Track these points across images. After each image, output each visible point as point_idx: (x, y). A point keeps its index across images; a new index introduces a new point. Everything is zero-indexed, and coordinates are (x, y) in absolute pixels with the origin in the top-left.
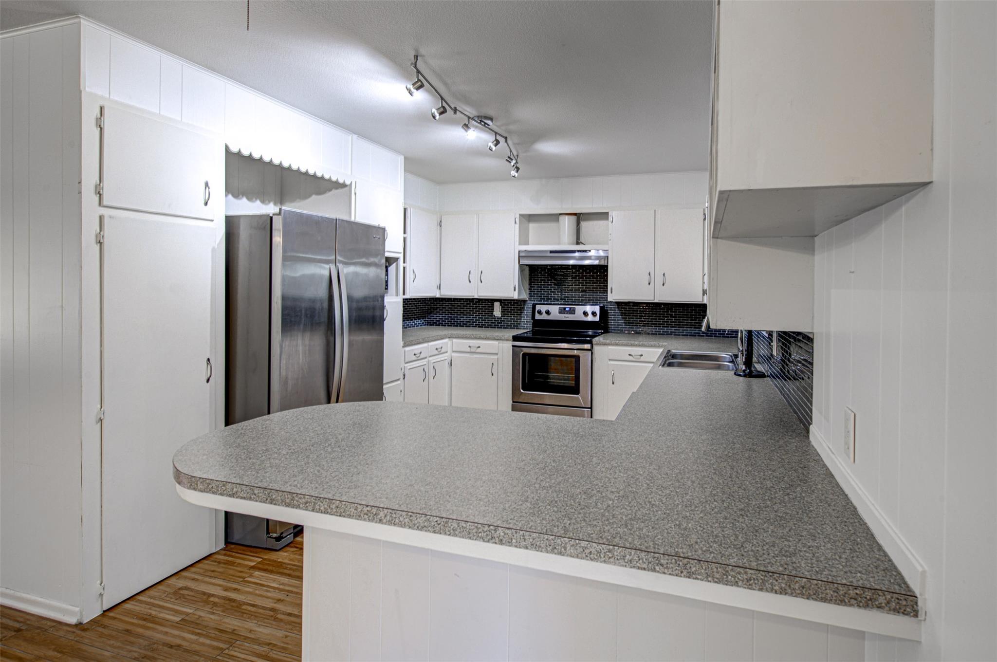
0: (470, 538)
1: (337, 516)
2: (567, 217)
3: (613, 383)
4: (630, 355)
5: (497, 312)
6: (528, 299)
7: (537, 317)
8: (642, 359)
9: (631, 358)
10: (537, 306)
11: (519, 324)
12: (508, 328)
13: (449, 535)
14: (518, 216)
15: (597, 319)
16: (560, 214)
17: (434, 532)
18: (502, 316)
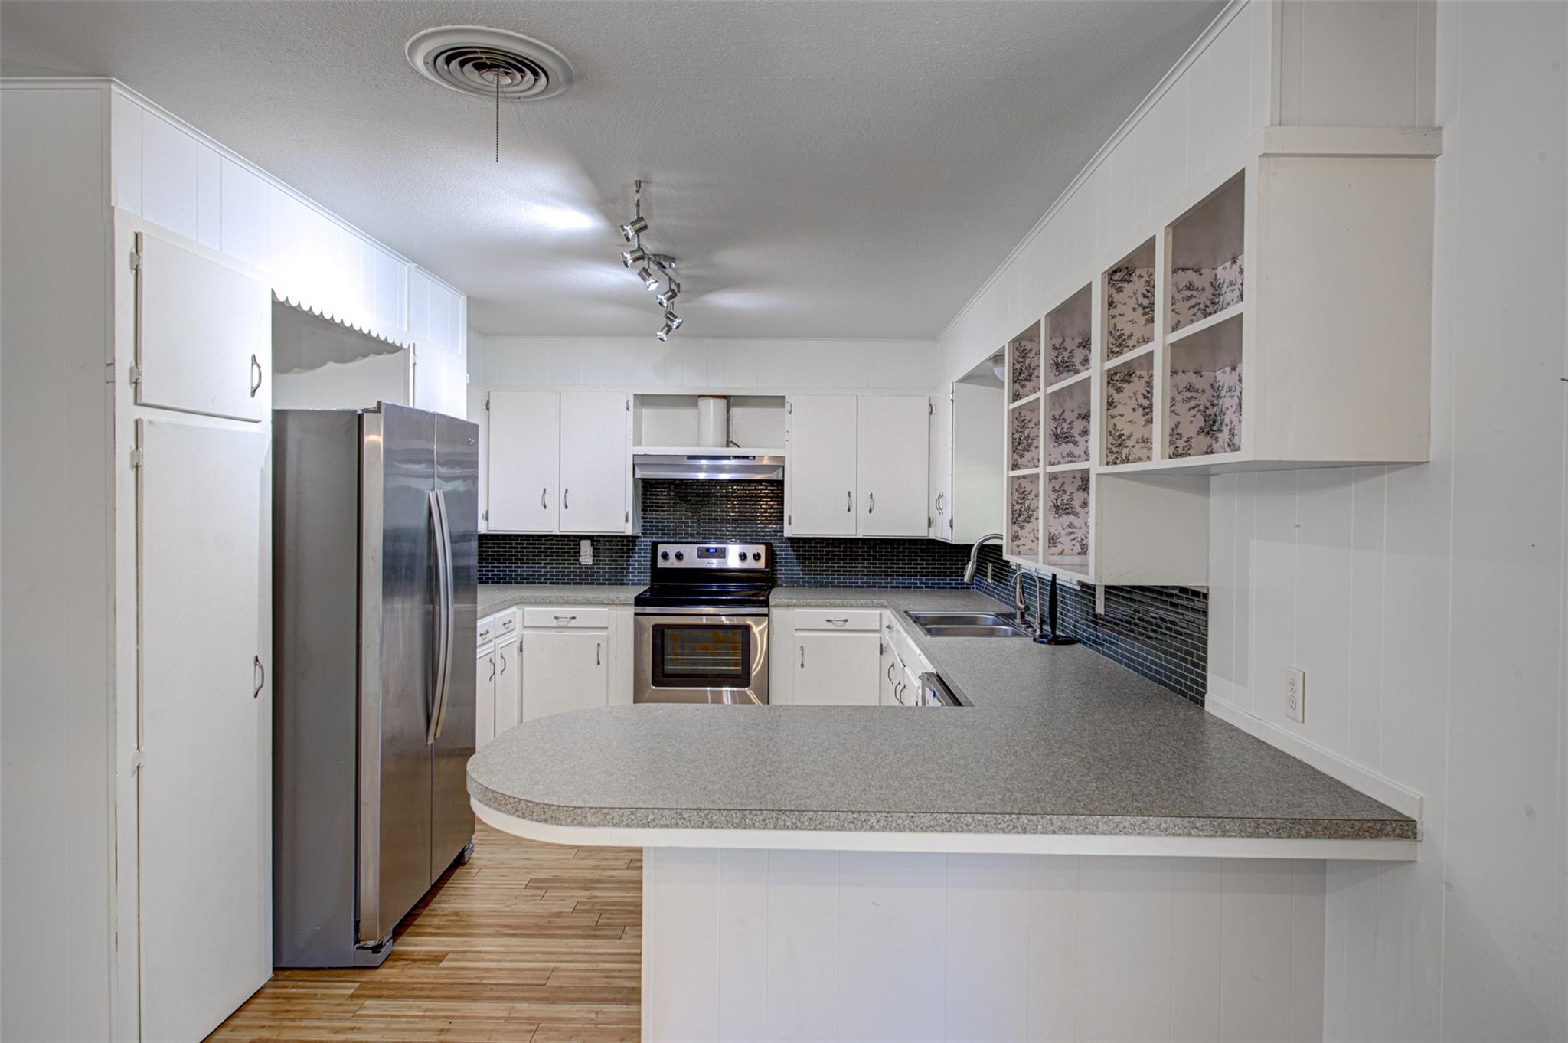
0: (988, 831)
1: (810, 829)
2: (712, 401)
3: (802, 665)
4: (828, 621)
5: (586, 556)
6: (640, 535)
7: (661, 564)
8: (848, 626)
9: (830, 626)
10: (660, 546)
11: (625, 576)
12: (605, 584)
13: (962, 832)
14: (631, 399)
15: (761, 564)
16: (700, 396)
17: (943, 831)
18: (594, 564)
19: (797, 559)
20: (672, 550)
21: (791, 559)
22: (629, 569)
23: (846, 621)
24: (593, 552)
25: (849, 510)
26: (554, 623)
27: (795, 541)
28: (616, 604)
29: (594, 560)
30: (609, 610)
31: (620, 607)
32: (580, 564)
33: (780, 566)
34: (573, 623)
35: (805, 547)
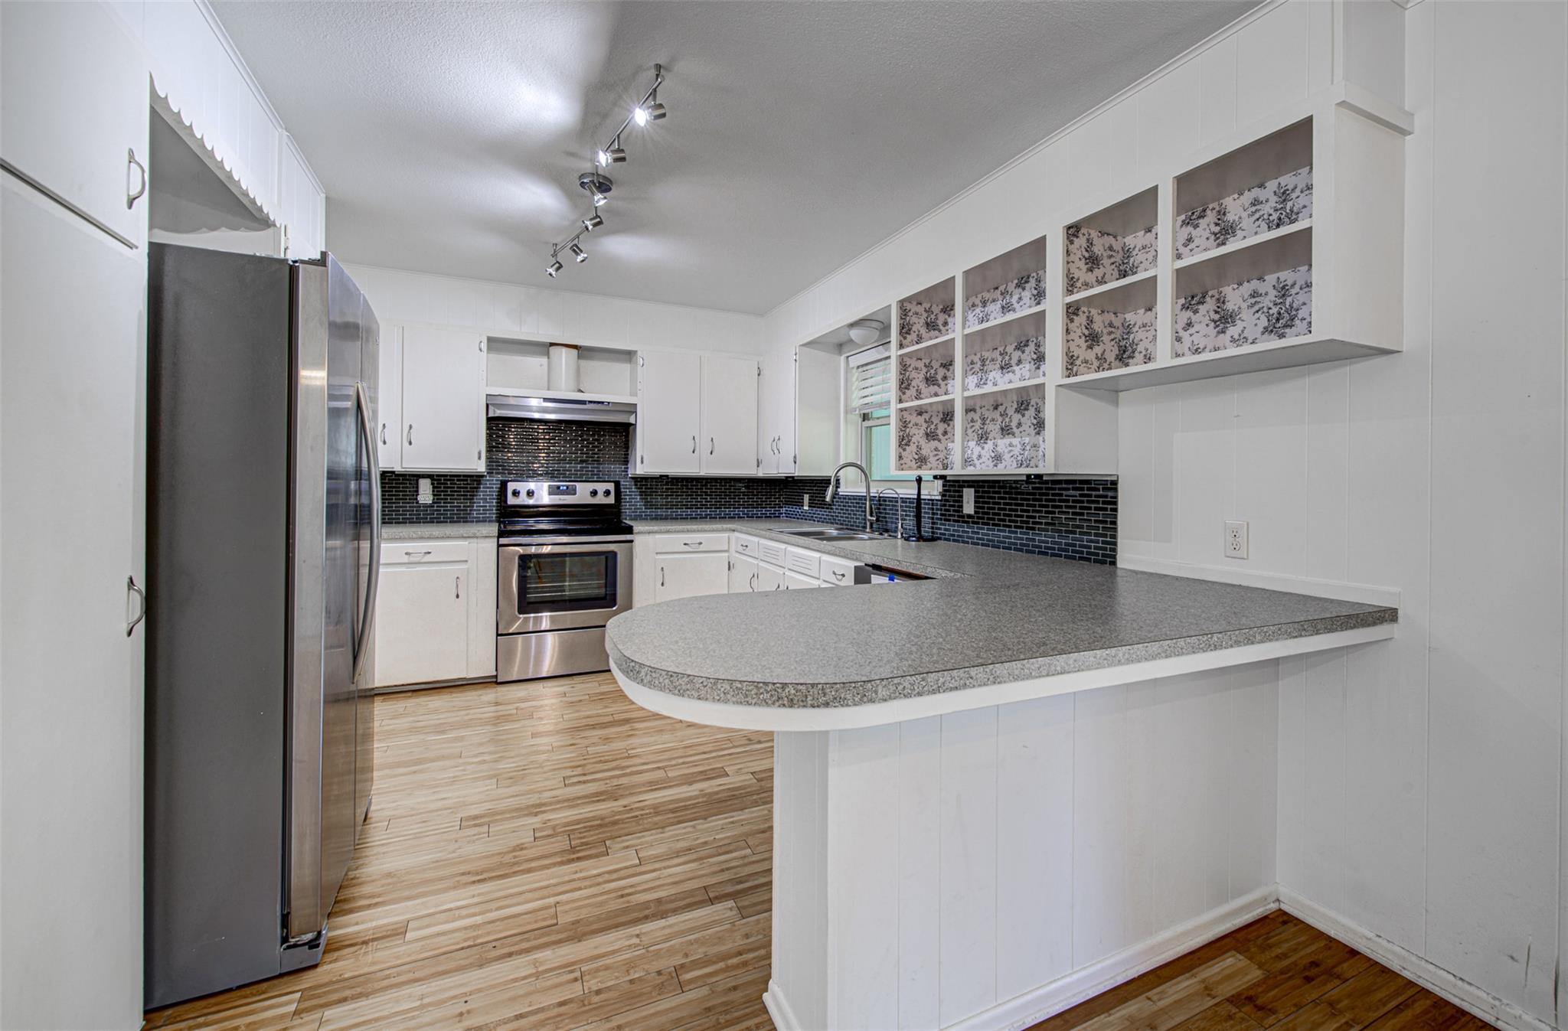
19: (641, 495)
20: (523, 487)
21: (635, 495)
22: (473, 507)
23: (700, 543)
24: (433, 491)
25: (694, 452)
26: (406, 559)
27: (641, 481)
28: (477, 537)
29: (434, 499)
30: (469, 543)
31: (482, 540)
32: (417, 503)
33: (625, 502)
34: (428, 558)
35: (647, 484)
